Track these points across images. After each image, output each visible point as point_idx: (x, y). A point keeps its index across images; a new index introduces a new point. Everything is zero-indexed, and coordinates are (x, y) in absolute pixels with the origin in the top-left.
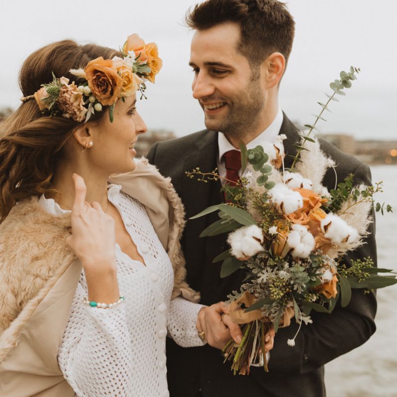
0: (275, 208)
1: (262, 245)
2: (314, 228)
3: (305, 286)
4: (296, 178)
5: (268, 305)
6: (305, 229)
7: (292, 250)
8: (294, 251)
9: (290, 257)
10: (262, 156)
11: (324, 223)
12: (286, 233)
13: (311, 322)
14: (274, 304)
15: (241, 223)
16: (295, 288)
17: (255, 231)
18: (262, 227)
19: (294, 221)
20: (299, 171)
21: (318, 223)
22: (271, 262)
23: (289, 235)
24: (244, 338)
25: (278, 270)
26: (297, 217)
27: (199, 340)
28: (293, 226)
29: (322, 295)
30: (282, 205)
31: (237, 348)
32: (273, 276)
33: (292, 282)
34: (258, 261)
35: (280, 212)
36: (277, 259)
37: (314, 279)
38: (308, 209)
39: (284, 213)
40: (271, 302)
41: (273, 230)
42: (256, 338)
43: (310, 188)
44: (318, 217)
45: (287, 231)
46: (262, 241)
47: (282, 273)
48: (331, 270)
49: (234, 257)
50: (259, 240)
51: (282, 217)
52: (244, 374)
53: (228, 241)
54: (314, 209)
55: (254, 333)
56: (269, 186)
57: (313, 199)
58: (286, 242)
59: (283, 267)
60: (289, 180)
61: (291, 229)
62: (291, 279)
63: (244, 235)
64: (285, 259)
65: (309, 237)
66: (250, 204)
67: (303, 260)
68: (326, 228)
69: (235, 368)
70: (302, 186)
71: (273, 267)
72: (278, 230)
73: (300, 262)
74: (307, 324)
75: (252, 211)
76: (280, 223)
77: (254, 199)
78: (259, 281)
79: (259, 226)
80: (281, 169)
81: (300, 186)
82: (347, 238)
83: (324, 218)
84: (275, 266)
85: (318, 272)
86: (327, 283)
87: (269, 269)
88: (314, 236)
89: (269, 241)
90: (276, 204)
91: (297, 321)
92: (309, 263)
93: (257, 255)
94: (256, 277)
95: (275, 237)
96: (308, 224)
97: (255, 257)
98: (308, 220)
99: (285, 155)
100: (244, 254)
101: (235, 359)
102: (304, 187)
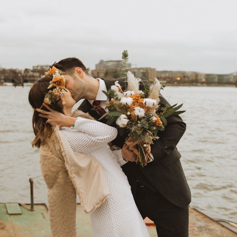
0: (125, 106)
1: (128, 119)
2: (142, 106)
3: (148, 125)
4: (128, 92)
5: (140, 138)
6: (139, 108)
7: (138, 116)
8: (139, 116)
9: (139, 119)
10: (112, 92)
11: (144, 102)
12: (133, 112)
13: (159, 138)
14: (141, 136)
15: (117, 116)
16: (145, 128)
17: (123, 116)
18: (125, 114)
19: (134, 107)
20: (129, 89)
21: (142, 103)
22: (134, 123)
23: (135, 112)
24: (140, 152)
25: (137, 125)
26: (134, 105)
27: (124, 161)
28: (135, 109)
29: (157, 126)
30: (126, 104)
31: (139, 157)
32: (136, 127)
33: (143, 126)
34: (129, 125)
35: (127, 106)
36: (135, 121)
37: (150, 122)
38: (137, 100)
39: (129, 106)
40: (140, 136)
41: (129, 113)
42: (143, 150)
43: (134, 93)
44: (141, 102)
45: (133, 111)
46: (127, 118)
47: (139, 125)
48: (155, 116)
49: (121, 128)
50: (126, 118)
51: (129, 108)
52: (146, 165)
53: (117, 124)
54: (139, 100)
55: (142, 149)
56: (120, 100)
57: (137, 97)
58: (135, 115)
59: (138, 123)
60: (126, 94)
61: (134, 110)
62: (142, 125)
63: (120, 119)
64: (138, 120)
65: (142, 109)
66: (117, 108)
67: (144, 118)
68: (145, 104)
69: (142, 164)
70: (131, 94)
71: (135, 125)
72: (130, 113)
73: (143, 119)
74: (158, 139)
75: (119, 110)
76: (129, 110)
77: (117, 106)
78: (132, 131)
79: (123, 114)
80: (122, 92)
81: (131, 95)
82: (154, 104)
83: (143, 101)
84: (136, 124)
85: (151, 119)
86: (156, 121)
87: (134, 126)
88: (143, 108)
89: (129, 117)
90: (125, 104)
91: (154, 139)
92: (146, 118)
93: (128, 123)
94: (131, 130)
95: (130, 115)
96: (139, 105)
97: (128, 124)
98: (138, 104)
99: (121, 87)
100: (124, 125)
101: (140, 161)
102: (132, 94)
